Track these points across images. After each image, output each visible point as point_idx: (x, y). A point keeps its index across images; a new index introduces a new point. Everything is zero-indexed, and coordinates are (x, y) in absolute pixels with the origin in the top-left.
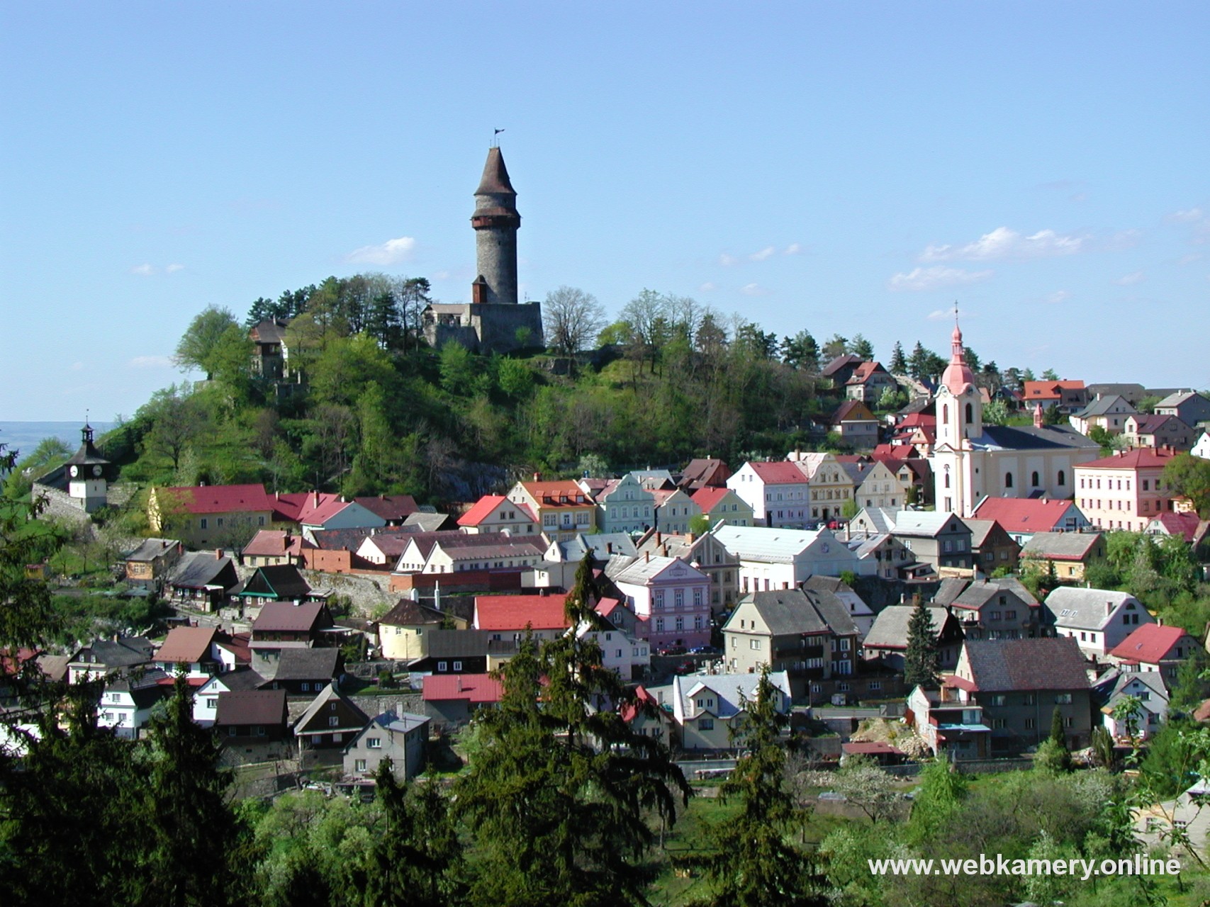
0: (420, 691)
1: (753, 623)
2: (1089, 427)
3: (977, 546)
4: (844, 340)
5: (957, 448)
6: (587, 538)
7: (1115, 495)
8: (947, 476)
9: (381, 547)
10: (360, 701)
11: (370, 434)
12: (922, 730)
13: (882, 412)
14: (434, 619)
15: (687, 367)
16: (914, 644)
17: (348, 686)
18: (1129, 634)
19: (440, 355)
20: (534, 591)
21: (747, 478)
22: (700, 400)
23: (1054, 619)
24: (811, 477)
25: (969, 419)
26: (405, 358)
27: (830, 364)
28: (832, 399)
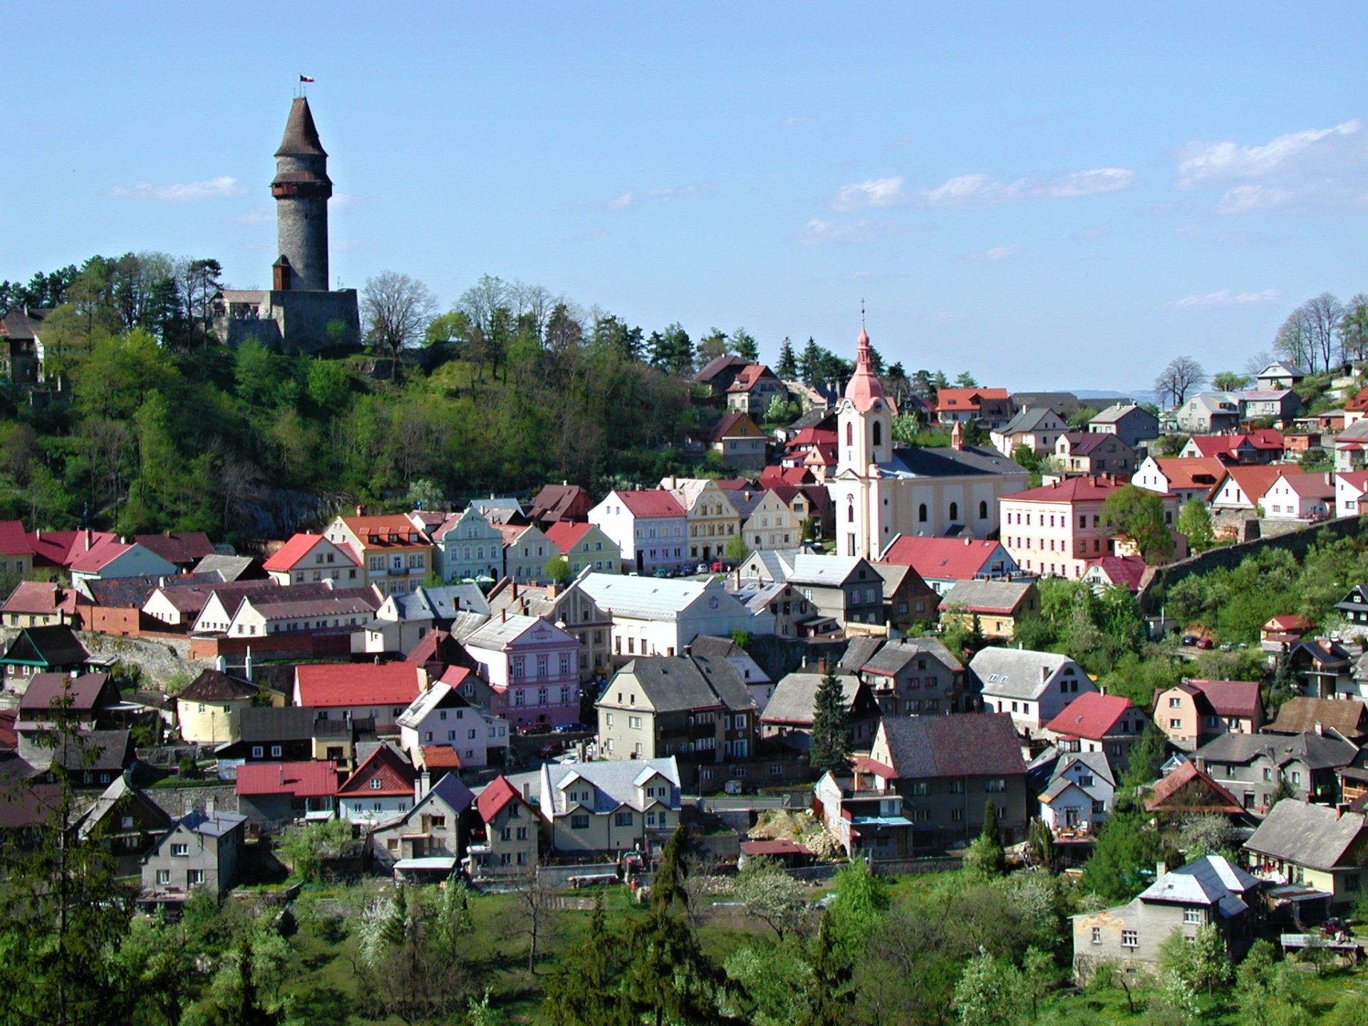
0: (234, 782)
1: (633, 697)
2: (1013, 445)
3: (889, 596)
4: (723, 336)
5: (863, 475)
6: (429, 592)
7: (1048, 533)
8: (851, 509)
9: (174, 602)
10: (157, 795)
11: (152, 456)
12: (831, 825)
13: (771, 426)
14: (245, 693)
15: (538, 371)
16: (821, 721)
17: (142, 777)
18: (1067, 704)
19: (235, 355)
20: (368, 658)
21: (613, 510)
22: (554, 412)
23: (981, 685)
24: (690, 508)
25: (877, 441)
26: (191, 359)
27: (708, 366)
28: (711, 410)
